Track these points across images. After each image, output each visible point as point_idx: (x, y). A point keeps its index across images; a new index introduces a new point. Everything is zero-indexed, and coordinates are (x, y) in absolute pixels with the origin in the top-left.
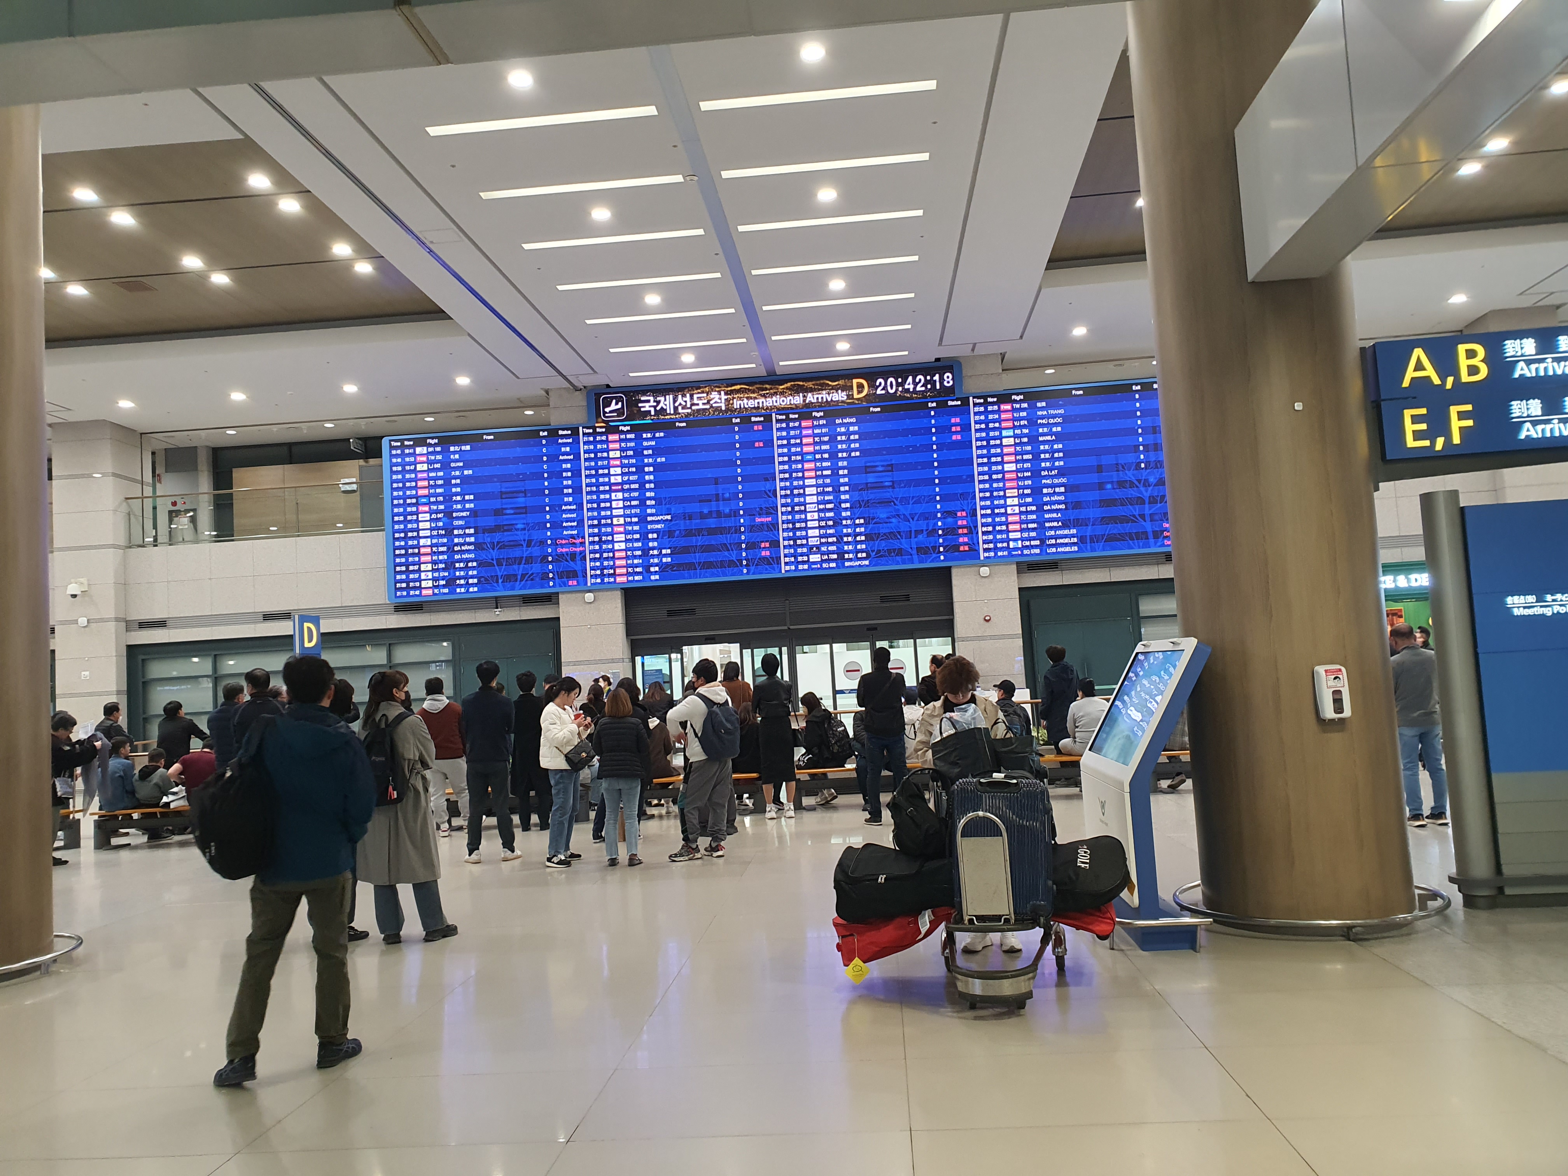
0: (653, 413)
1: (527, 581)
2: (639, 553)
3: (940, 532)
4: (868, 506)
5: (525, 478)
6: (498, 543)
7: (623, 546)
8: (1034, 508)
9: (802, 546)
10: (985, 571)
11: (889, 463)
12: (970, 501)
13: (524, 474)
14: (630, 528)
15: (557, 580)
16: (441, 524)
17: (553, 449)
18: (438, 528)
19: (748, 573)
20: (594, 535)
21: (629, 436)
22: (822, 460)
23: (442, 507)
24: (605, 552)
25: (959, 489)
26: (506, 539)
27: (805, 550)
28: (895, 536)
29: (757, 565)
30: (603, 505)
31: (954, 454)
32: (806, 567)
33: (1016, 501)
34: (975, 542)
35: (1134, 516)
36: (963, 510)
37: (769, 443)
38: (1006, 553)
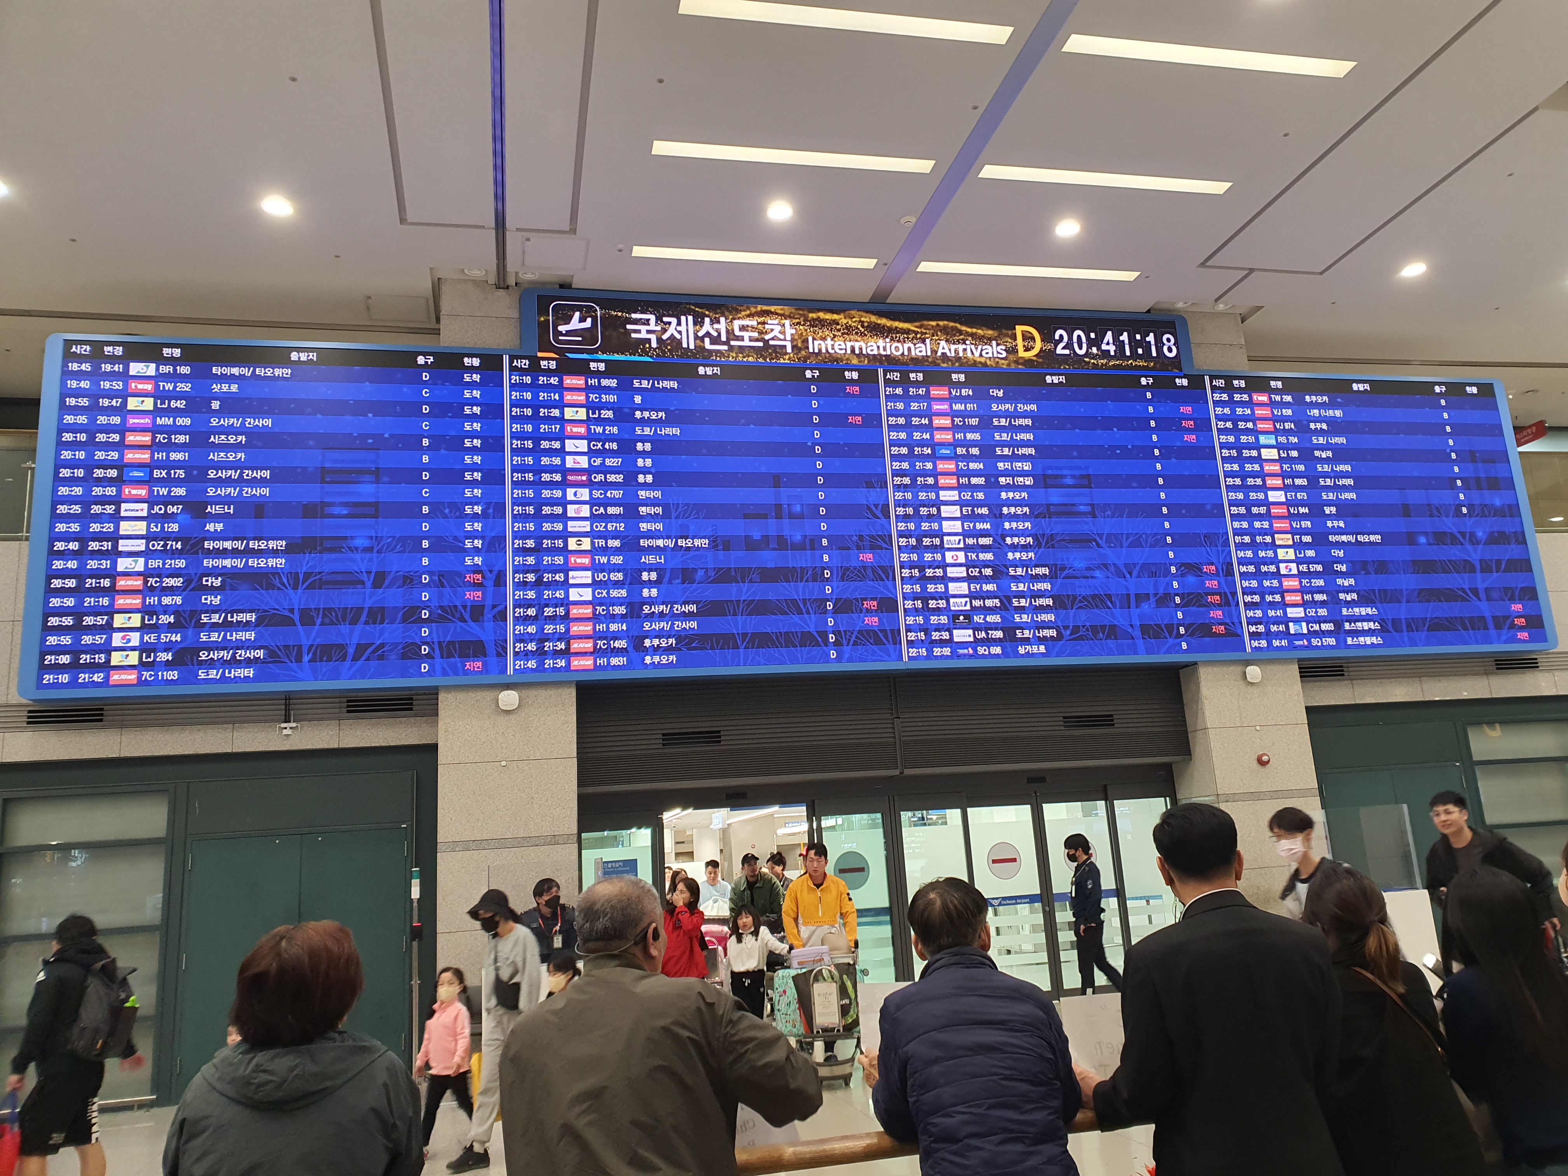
0: (654, 344)
1: (368, 659)
2: (620, 610)
3: (1178, 600)
4: (1053, 546)
5: (380, 443)
6: (307, 575)
7: (587, 594)
8: (1319, 568)
9: (938, 611)
10: (1254, 671)
11: (1084, 473)
12: (1220, 548)
13: (378, 437)
14: (604, 560)
15: (438, 661)
16: (175, 527)
17: (445, 392)
18: (165, 537)
19: (839, 659)
20: (526, 569)
21: (605, 382)
22: (969, 458)
23: (180, 491)
24: (547, 606)
25: (1202, 526)
26: (327, 568)
27: (944, 619)
28: (1102, 601)
29: (855, 644)
30: (546, 510)
31: (1188, 468)
32: (947, 651)
33: (1291, 554)
34: (1236, 621)
35: (1463, 590)
36: (1212, 564)
37: (873, 420)
38: (1284, 643)
